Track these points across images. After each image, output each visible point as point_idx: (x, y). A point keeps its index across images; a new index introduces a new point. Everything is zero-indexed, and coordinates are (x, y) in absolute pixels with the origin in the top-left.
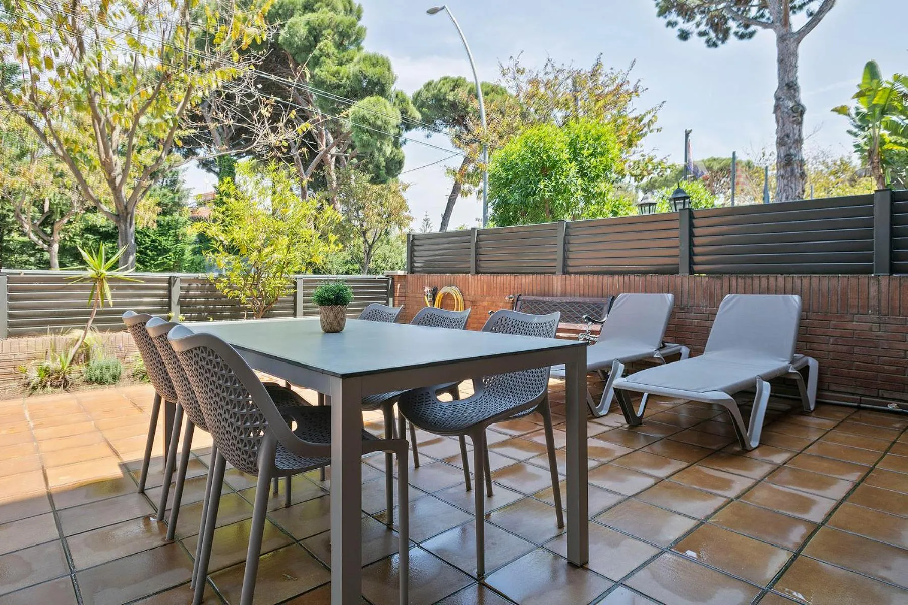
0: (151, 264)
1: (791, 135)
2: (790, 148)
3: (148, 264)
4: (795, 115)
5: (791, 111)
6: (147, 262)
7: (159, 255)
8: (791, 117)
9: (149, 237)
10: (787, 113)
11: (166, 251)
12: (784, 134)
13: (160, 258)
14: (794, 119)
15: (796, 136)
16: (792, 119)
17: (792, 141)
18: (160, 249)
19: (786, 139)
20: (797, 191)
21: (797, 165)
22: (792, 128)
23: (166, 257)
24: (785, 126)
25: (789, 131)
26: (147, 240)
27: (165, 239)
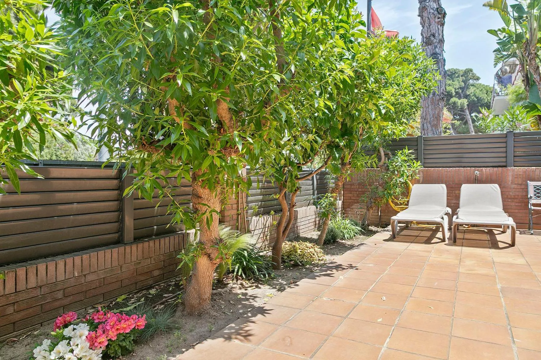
1: (437, 35)
2: (436, 47)
4: (440, 16)
5: (436, 12)
8: (437, 18)
10: (433, 13)
12: (429, 34)
14: (439, 20)
15: (440, 37)
16: (437, 20)
17: (437, 41)
19: (432, 38)
20: (442, 88)
21: (441, 63)
22: (437, 29)
24: (431, 26)
25: (434, 31)
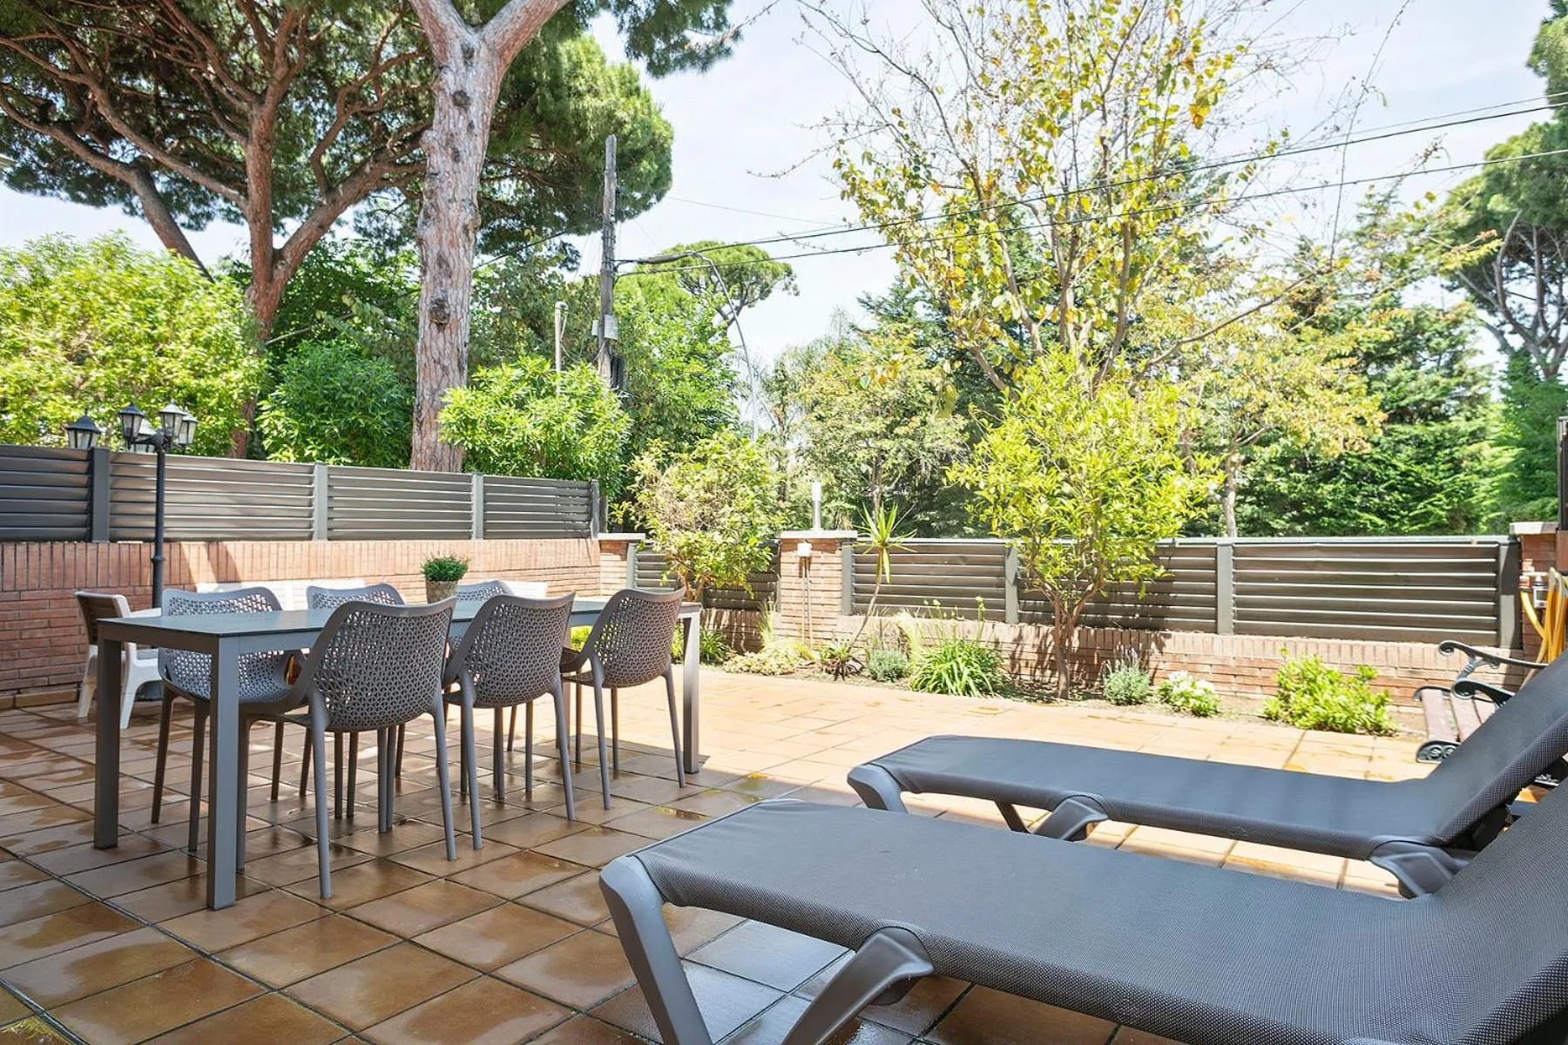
0: (1403, 517)
3: (1396, 517)
6: (1392, 513)
7: (1419, 499)
9: (1395, 467)
11: (1431, 490)
13: (1421, 505)
18: (1418, 488)
23: (1431, 503)
26: (1392, 472)
27: (1429, 467)
